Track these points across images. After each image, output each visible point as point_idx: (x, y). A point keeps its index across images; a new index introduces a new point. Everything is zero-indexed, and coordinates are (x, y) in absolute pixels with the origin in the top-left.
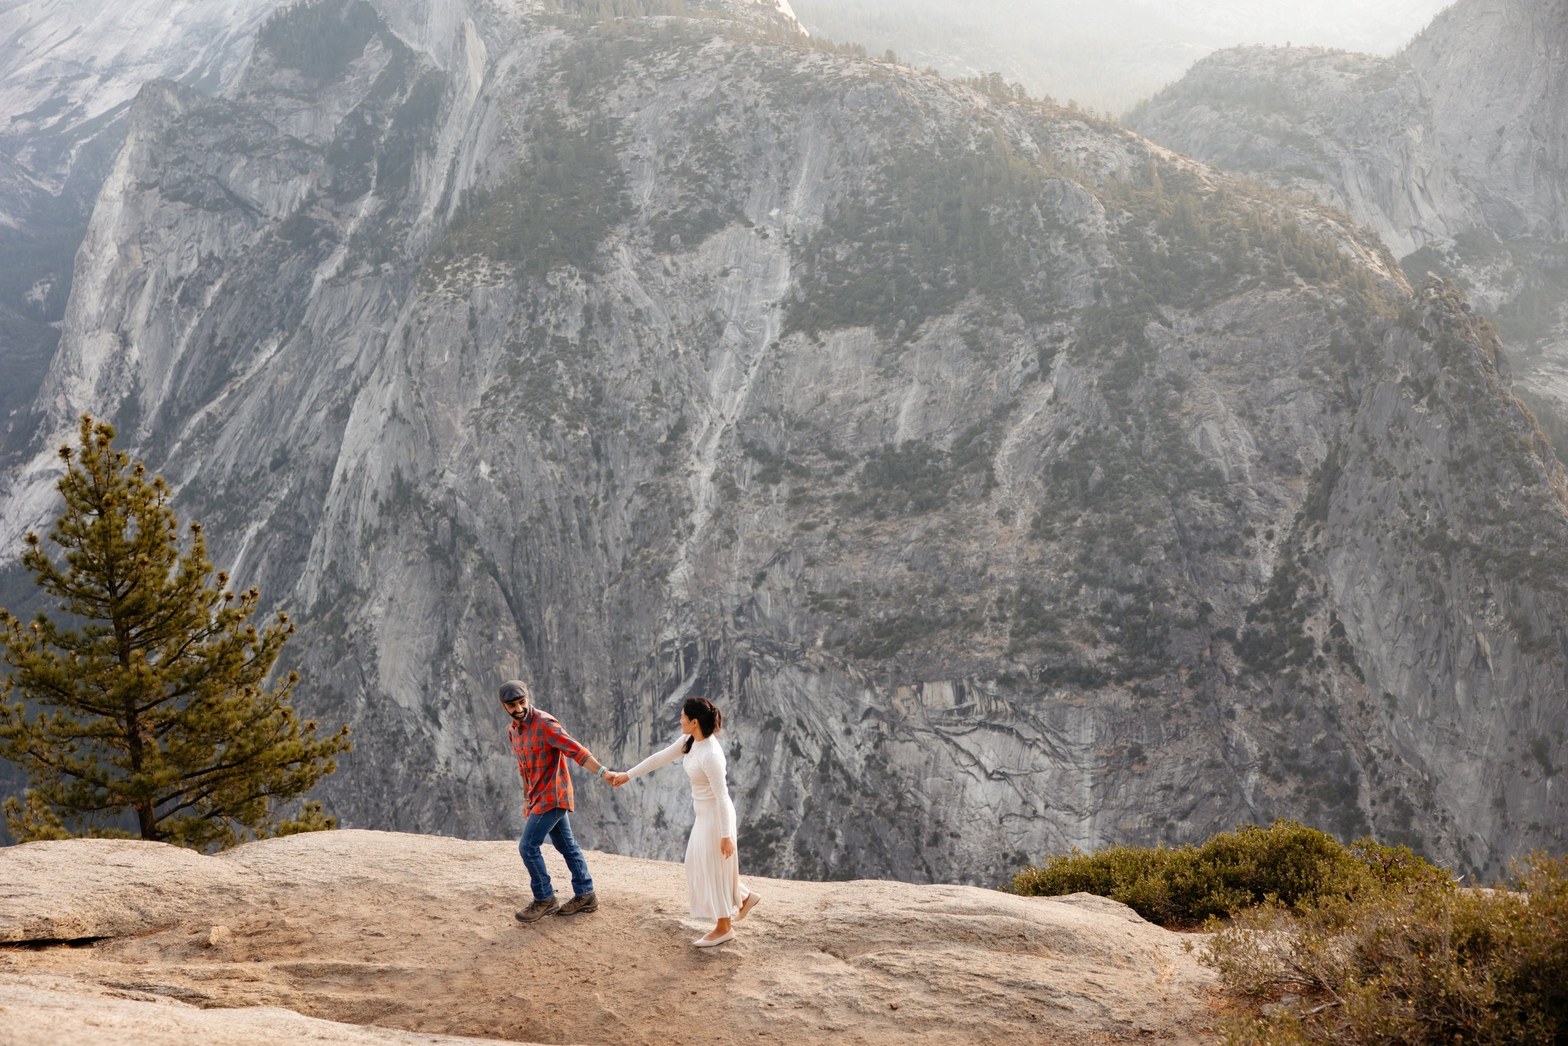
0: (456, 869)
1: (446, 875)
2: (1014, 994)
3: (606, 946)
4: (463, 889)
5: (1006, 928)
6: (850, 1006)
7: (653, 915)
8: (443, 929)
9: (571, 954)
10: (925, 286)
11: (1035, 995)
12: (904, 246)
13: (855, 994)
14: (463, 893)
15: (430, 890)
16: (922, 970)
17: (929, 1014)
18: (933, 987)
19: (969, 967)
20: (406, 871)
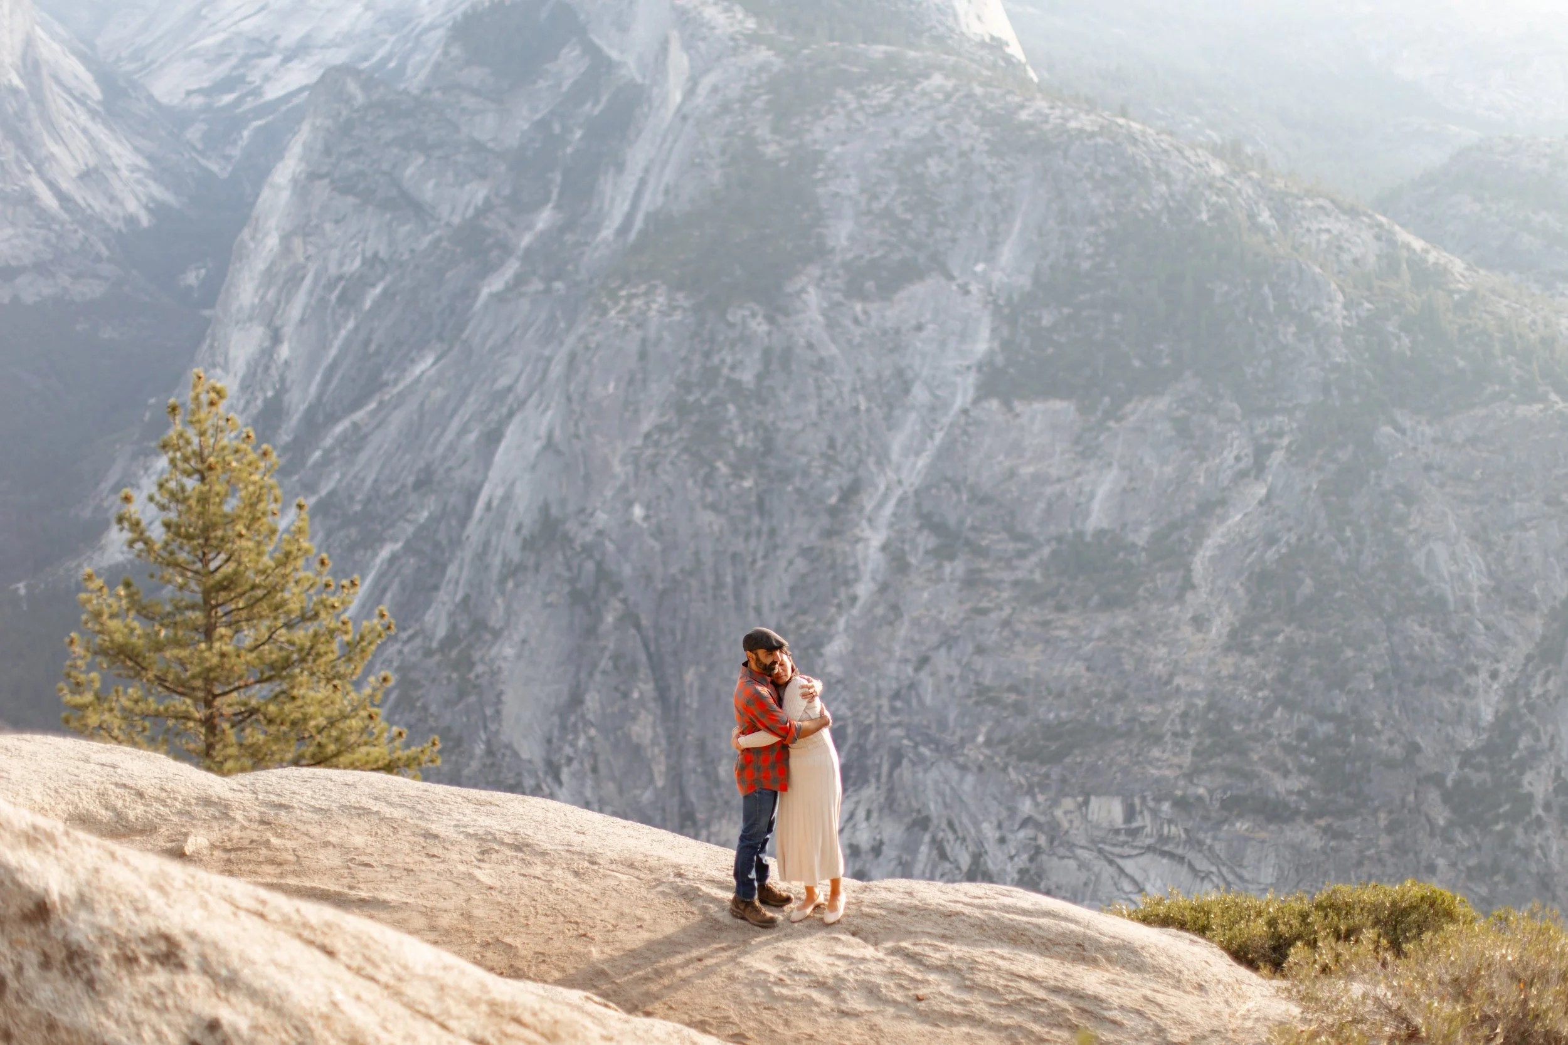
0: (467, 812)
1: (456, 815)
2: (1061, 1002)
3: (613, 904)
4: (471, 831)
5: (1063, 934)
6: (871, 992)
7: (671, 879)
8: (439, 867)
9: (574, 907)
10: (1137, 363)
11: (1081, 1004)
12: (1117, 317)
13: (878, 980)
14: (468, 835)
15: (434, 828)
16: (959, 965)
17: (958, 1009)
18: (968, 983)
19: (1013, 968)
20: (413, 808)
